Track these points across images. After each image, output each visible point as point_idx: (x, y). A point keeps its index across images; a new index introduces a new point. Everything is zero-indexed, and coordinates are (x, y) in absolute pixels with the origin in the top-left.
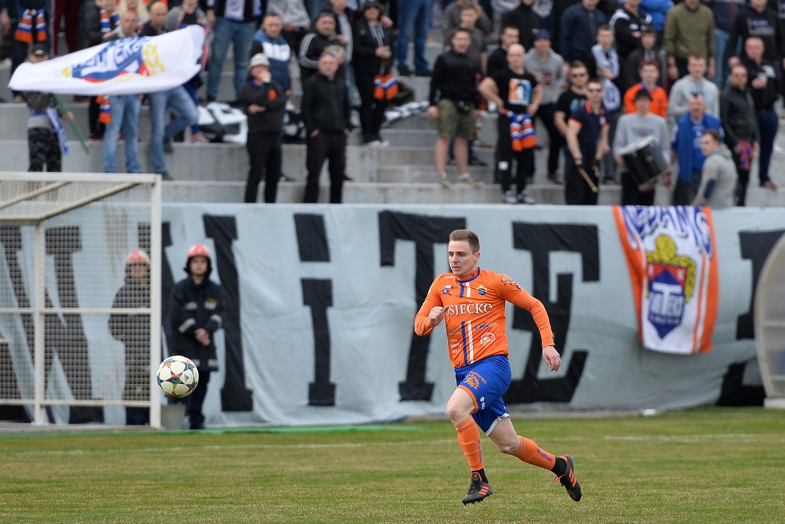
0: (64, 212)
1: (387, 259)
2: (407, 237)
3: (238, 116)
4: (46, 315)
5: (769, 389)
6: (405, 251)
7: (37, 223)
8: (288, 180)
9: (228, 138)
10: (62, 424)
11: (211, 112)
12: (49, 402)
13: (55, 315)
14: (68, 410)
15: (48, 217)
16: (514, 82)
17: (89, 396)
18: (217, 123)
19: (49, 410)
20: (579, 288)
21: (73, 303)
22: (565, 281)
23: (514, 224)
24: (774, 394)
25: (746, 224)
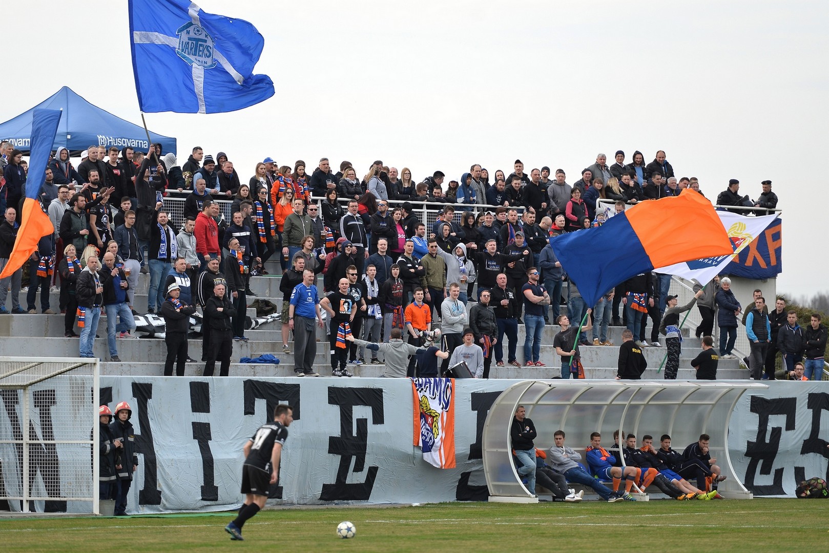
0: (41, 381)
1: (249, 410)
2: (262, 397)
3: (162, 322)
4: (30, 445)
5: (491, 490)
6: (261, 405)
7: (24, 387)
8: (192, 361)
9: (156, 334)
10: (40, 511)
11: (146, 318)
12: (31, 499)
13: (40, 445)
14: (44, 503)
15: (31, 384)
16: (343, 300)
17: (58, 495)
18: (150, 325)
19: (31, 503)
20: (371, 428)
21: (51, 437)
22: (362, 423)
23: (329, 388)
24: (494, 494)
25: (477, 389)
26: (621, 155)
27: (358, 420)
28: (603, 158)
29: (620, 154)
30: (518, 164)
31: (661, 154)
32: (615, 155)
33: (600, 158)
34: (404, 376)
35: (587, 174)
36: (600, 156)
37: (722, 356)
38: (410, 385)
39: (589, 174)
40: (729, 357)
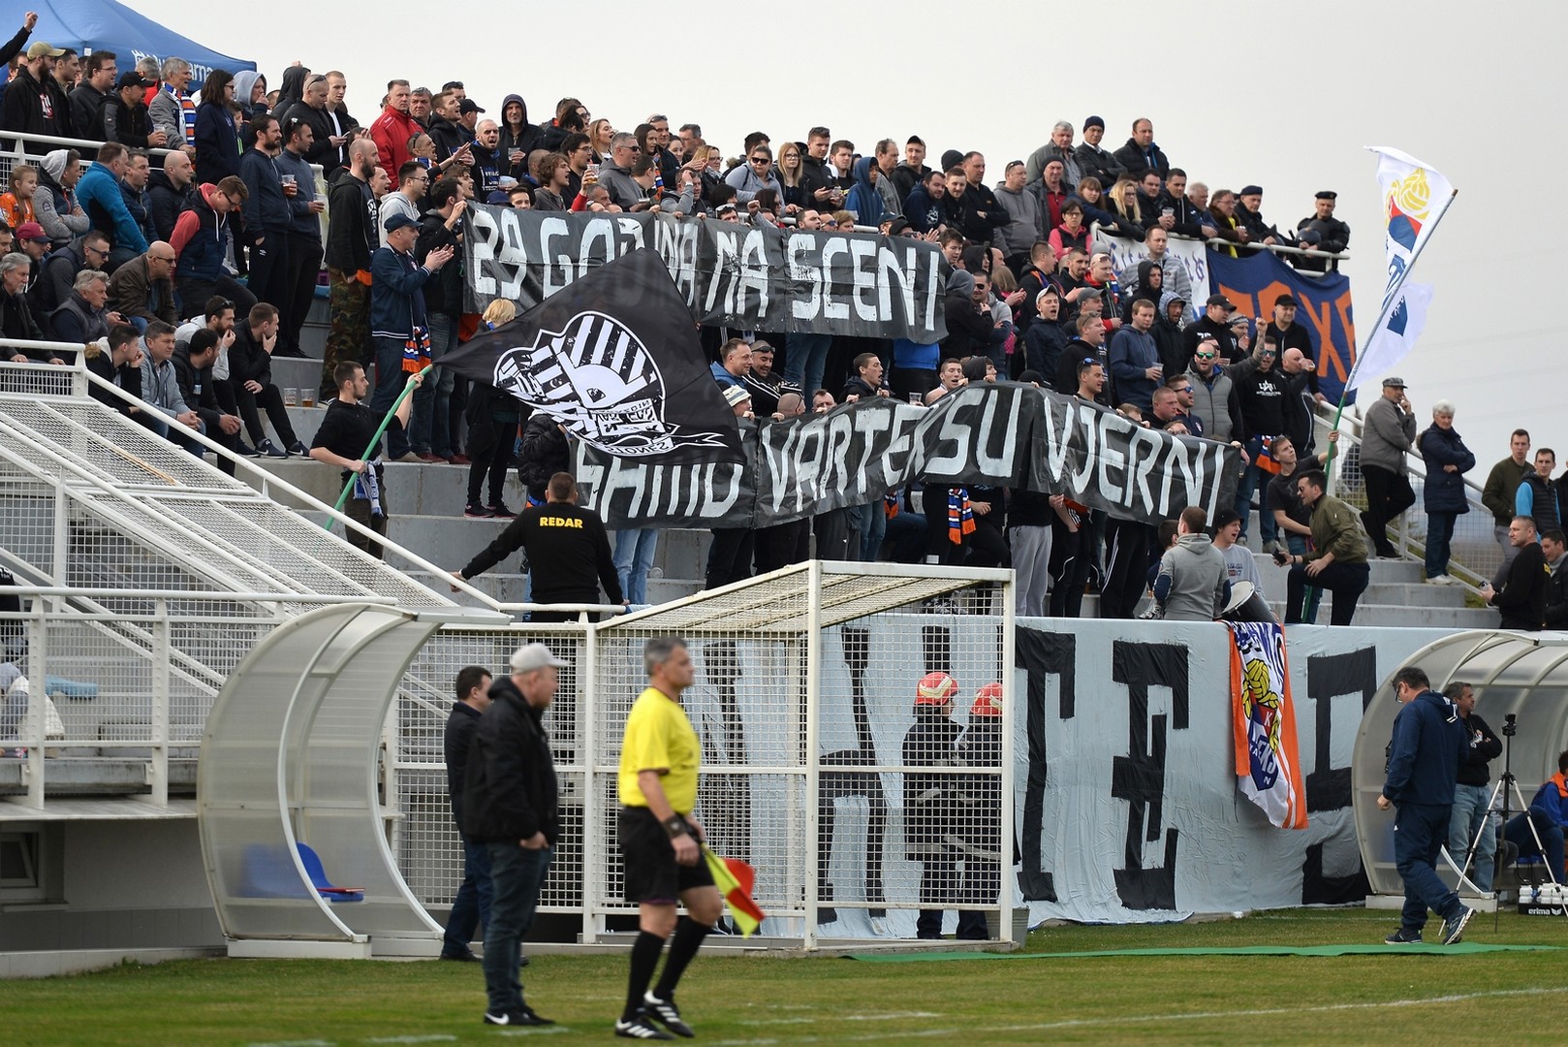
5: (1371, 880)
20: (1172, 735)
22: (1160, 726)
23: (1116, 644)
24: (1380, 890)
25: (1315, 648)
26: (1098, 128)
27: (1154, 717)
28: (1067, 132)
29: (1095, 124)
30: (914, 146)
31: (1143, 127)
32: (1084, 125)
33: (1059, 132)
34: (1207, 618)
35: (1053, 168)
36: (1061, 128)
37: (1429, 577)
38: (1225, 639)
39: (1059, 168)
40: (1447, 580)
